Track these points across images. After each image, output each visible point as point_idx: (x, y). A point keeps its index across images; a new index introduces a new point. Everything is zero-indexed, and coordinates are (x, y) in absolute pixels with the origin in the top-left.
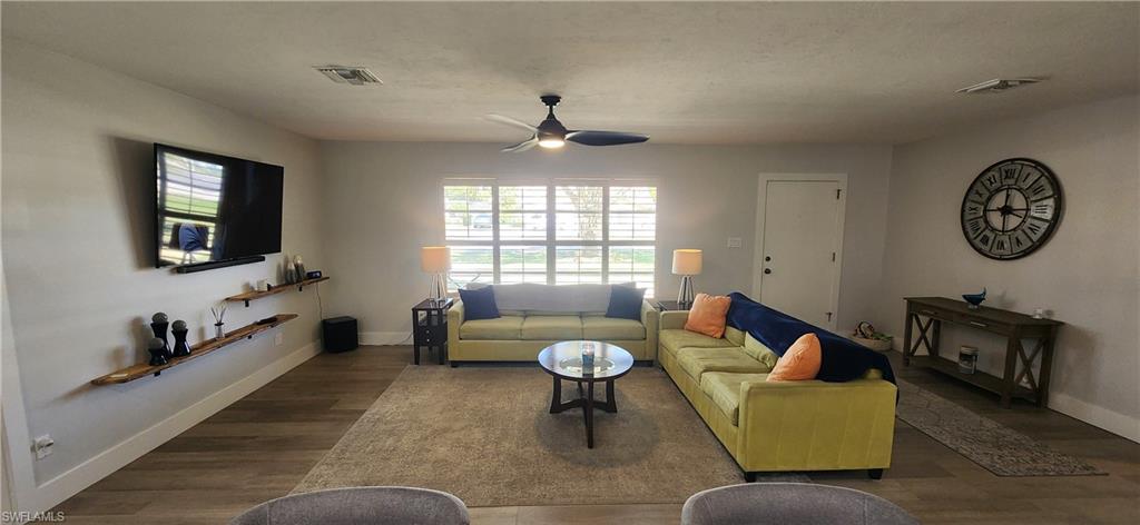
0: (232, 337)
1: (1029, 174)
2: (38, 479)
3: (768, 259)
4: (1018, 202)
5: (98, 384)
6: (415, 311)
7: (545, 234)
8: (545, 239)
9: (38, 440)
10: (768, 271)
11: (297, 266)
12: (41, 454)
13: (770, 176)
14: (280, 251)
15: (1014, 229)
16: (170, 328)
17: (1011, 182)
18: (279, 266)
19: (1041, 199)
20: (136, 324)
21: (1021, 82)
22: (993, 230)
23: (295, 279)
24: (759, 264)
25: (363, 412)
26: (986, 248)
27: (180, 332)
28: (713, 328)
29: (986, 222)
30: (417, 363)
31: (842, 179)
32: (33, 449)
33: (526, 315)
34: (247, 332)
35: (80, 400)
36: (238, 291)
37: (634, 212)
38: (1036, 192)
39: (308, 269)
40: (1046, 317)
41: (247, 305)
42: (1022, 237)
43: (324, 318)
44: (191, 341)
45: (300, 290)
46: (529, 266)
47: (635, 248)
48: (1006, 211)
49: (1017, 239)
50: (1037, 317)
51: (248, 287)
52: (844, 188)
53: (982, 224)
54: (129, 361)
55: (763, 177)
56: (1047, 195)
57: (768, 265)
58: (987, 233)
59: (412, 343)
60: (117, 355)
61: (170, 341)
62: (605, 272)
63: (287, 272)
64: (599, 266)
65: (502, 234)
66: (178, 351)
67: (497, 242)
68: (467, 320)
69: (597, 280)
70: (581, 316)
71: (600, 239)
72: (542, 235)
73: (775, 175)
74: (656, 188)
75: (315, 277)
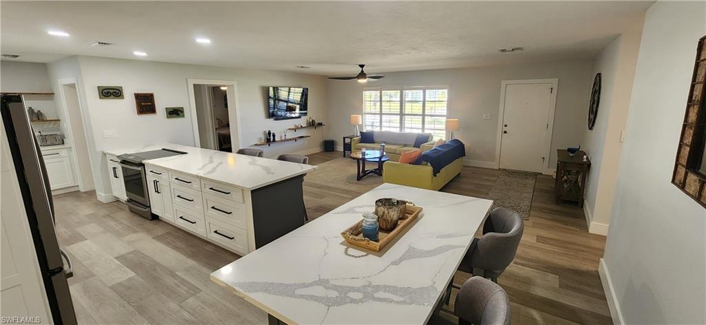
0: (288, 140)
3: (506, 126)
6: (344, 138)
8: (399, 113)
10: (505, 132)
11: (312, 120)
13: (507, 82)
14: (307, 115)
16: (272, 135)
18: (307, 120)
20: (265, 132)
23: (312, 124)
24: (500, 129)
26: (589, 123)
27: (274, 136)
30: (344, 156)
31: (554, 82)
34: (296, 139)
36: (293, 127)
37: (435, 101)
39: (317, 122)
41: (296, 131)
44: (277, 139)
45: (315, 128)
46: (392, 124)
47: (436, 118)
50: (585, 160)
51: (296, 126)
52: (555, 87)
54: (263, 141)
55: (504, 83)
57: (505, 129)
59: (343, 150)
60: (260, 139)
61: (272, 138)
62: (423, 128)
63: (310, 123)
64: (421, 126)
65: (383, 110)
66: (274, 141)
67: (381, 114)
68: (361, 143)
69: (420, 132)
70: (405, 146)
71: (421, 113)
72: (398, 111)
73: (511, 82)
74: (446, 90)
75: (320, 124)
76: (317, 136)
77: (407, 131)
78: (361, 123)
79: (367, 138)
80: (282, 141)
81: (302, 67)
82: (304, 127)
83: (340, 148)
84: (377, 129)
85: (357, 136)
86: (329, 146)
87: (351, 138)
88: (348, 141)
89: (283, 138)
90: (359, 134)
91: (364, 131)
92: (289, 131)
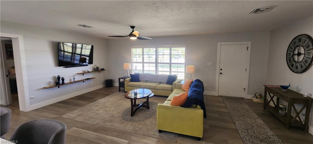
0: (76, 82)
1: (305, 40)
2: (31, 104)
3: (221, 70)
4: (302, 51)
5: (44, 88)
6: (119, 79)
7: (155, 60)
8: (155, 62)
9: (31, 97)
10: (221, 73)
11: (97, 67)
12: (32, 99)
13: (221, 43)
14: (92, 64)
15: (301, 62)
16: (61, 79)
17: (300, 43)
18: (93, 67)
19: (309, 50)
20: (54, 77)
21: (266, 9)
22: (295, 62)
23: (96, 70)
24: (218, 72)
25: (97, 100)
26: (293, 69)
27: (63, 80)
28: (186, 89)
29: (293, 59)
30: (120, 91)
31: (249, 44)
32: (30, 98)
33: (147, 81)
34: (83, 81)
35: (41, 91)
36: (81, 72)
38: (307, 47)
39: (100, 68)
40: (309, 96)
41: (83, 75)
42: (303, 65)
43: (106, 79)
44: (65, 82)
45: (99, 72)
46: (150, 69)
47: (178, 65)
48: (299, 54)
49: (301, 65)
50: (305, 96)
51: (83, 71)
52: (250, 46)
53: (292, 60)
54: (52, 85)
55: (219, 44)
56: (311, 49)
58: (293, 63)
59: (118, 86)
60: (49, 83)
61: (61, 81)
62: (170, 71)
63: (95, 68)
64: (169, 70)
65: (144, 60)
66: (63, 83)
67: (143, 63)
68: (131, 82)
69: (168, 74)
70: (160, 83)
71: (169, 62)
72: (154, 61)
73: (224, 43)
74: (185, 48)
75: (103, 70)
76: (100, 78)
77: (160, 73)
78: (130, 69)
79: (135, 78)
80: (71, 83)
81: (84, 26)
82: (90, 72)
83: (117, 84)
84: (141, 72)
85: (128, 77)
86: (109, 84)
87: (124, 79)
88: (122, 80)
89: (72, 81)
90: (129, 76)
91: (133, 73)
92: (77, 75)
